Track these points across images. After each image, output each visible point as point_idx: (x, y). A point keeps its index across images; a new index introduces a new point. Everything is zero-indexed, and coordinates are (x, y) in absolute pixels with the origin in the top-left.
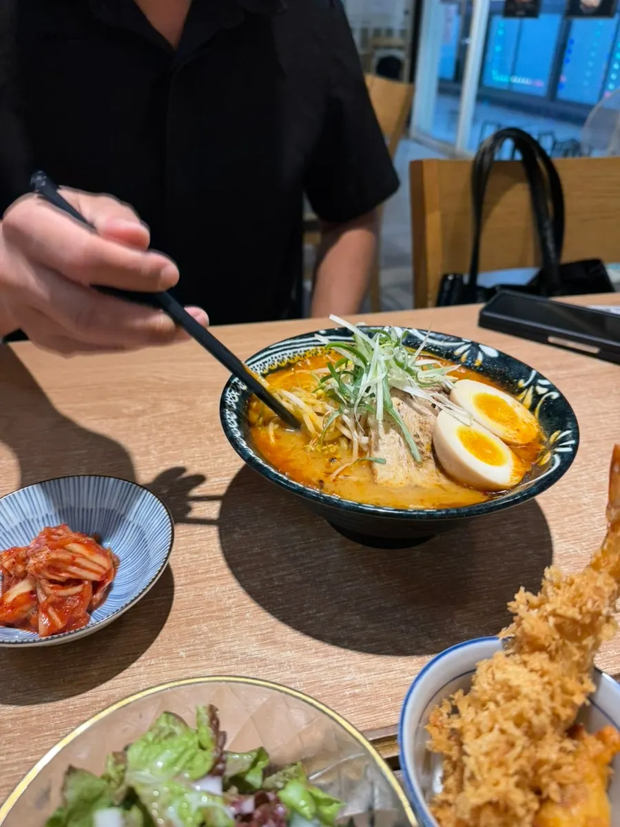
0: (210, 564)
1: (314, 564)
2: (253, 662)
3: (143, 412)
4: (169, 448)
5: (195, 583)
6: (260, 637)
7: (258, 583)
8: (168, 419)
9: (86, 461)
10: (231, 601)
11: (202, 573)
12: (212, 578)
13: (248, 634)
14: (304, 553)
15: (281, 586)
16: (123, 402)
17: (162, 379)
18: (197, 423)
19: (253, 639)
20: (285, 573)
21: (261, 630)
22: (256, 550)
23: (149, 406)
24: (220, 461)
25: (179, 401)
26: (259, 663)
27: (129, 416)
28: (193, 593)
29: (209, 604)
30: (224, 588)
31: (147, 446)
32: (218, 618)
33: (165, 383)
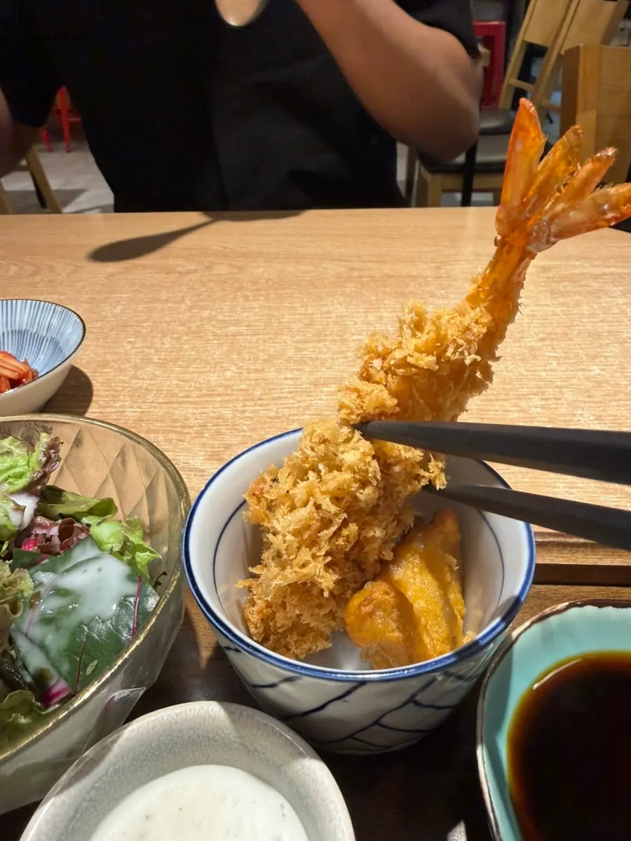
0: (192, 391)
1: (295, 406)
2: (190, 471)
3: (196, 271)
4: (203, 300)
5: (171, 403)
6: (209, 453)
7: (231, 412)
8: (213, 278)
9: (124, 303)
10: (197, 421)
11: (182, 397)
12: (189, 402)
13: (198, 449)
14: (289, 396)
15: (251, 418)
16: (181, 262)
17: (226, 248)
18: (240, 283)
19: (202, 453)
20: (260, 408)
21: (213, 448)
22: (244, 387)
23: (203, 267)
24: (245, 314)
25: (231, 265)
26: (197, 473)
27: (180, 273)
28: (165, 410)
29: (176, 421)
30: (195, 411)
31: (184, 297)
32: (177, 432)
33: (228, 250)
